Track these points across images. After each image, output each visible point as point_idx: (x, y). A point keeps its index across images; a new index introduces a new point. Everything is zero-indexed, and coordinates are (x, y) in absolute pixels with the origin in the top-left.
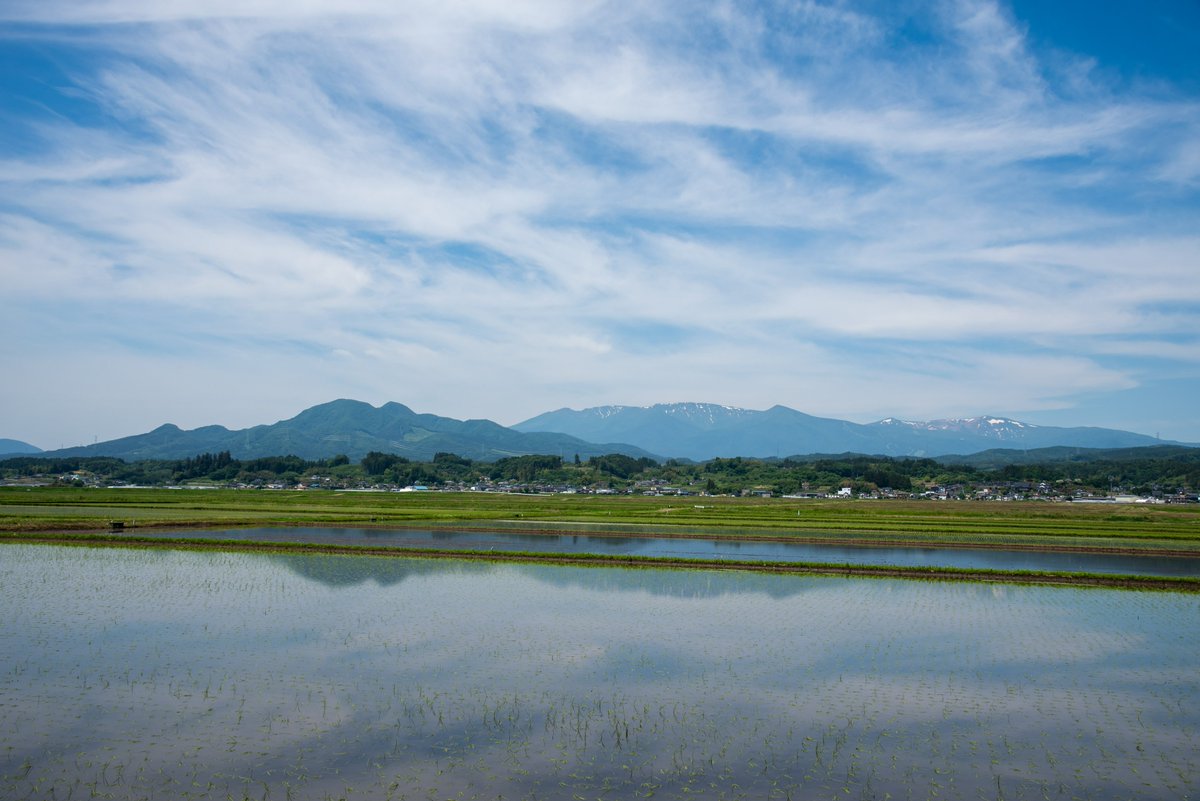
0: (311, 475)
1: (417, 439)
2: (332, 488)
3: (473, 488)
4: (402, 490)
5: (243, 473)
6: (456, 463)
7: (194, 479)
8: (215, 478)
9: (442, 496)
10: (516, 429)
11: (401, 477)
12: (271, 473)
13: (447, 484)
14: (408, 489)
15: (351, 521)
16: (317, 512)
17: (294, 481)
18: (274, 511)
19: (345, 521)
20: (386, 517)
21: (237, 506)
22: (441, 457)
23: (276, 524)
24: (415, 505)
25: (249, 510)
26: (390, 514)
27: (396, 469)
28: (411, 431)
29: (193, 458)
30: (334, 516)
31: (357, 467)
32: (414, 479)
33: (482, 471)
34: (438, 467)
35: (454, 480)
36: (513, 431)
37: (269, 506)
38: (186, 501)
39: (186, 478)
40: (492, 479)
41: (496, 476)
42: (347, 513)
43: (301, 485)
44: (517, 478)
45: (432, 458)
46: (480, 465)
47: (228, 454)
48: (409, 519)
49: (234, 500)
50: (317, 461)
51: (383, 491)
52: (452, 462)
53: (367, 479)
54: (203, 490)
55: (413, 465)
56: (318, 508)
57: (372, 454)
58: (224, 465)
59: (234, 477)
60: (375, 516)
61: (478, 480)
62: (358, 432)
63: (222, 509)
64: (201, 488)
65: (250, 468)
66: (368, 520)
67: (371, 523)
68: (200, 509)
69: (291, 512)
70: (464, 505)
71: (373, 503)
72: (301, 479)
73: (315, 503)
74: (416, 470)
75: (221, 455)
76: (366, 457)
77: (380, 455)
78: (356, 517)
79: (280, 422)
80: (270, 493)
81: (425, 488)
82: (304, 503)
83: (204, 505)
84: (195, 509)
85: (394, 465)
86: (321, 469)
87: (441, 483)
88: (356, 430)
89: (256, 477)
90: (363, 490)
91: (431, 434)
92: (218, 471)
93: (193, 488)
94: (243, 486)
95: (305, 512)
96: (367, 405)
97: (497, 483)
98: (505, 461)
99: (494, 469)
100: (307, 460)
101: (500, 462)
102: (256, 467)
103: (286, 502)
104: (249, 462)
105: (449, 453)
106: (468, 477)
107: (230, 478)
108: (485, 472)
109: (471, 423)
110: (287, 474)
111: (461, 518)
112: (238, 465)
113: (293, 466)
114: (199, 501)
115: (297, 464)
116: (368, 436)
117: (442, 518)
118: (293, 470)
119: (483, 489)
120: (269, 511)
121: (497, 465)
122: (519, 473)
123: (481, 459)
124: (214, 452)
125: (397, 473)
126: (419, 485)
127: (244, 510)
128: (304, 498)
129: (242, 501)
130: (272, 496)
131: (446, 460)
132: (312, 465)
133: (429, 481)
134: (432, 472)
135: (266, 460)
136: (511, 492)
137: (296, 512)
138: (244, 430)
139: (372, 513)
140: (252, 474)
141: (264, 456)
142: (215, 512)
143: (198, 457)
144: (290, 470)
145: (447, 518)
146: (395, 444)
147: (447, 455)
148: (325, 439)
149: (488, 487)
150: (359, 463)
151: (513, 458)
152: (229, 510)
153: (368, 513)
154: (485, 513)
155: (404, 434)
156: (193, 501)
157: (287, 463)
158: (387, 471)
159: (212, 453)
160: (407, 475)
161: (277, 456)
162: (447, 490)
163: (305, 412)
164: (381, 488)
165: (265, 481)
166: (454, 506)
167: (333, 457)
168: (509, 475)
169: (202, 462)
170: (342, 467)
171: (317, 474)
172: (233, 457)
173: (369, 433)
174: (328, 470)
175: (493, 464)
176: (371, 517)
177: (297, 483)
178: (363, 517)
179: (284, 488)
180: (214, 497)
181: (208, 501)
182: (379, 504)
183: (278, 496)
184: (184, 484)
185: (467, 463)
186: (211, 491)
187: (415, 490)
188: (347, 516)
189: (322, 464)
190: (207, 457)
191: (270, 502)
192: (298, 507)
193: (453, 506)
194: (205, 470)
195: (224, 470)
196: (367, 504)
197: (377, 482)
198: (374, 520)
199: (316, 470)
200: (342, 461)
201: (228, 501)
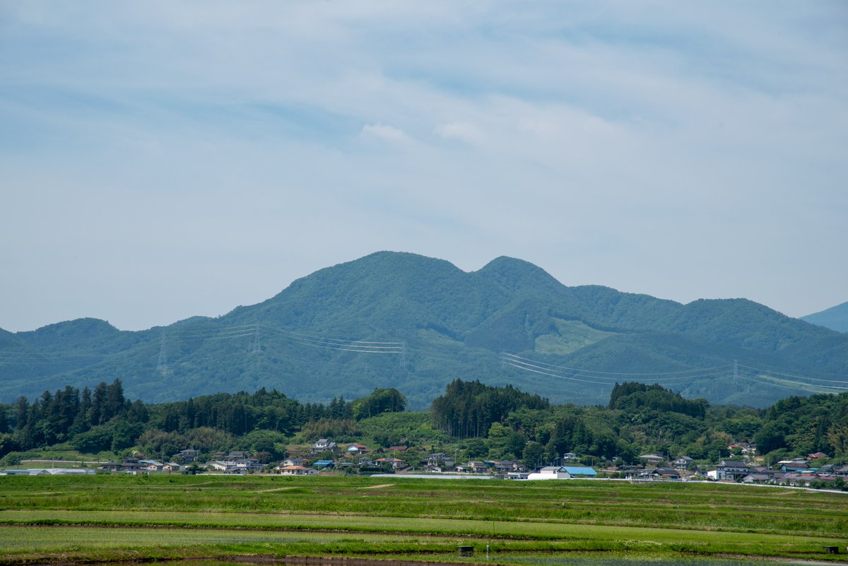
0: (312, 438)
1: (567, 349)
2: (366, 470)
3: (713, 474)
4: (533, 477)
5: (151, 435)
6: (667, 408)
7: (38, 451)
8: (86, 448)
9: (636, 493)
10: (819, 323)
11: (529, 443)
12: (220, 434)
13: (644, 463)
14: (547, 474)
15: (410, 552)
16: (330, 530)
17: (272, 451)
18: (226, 528)
19: (399, 552)
20: (496, 543)
21: (140, 515)
22: (627, 394)
23: (233, 558)
24: (565, 514)
25: (168, 526)
26: (507, 537)
27: (517, 424)
28: (553, 328)
29: (34, 398)
30: (373, 540)
31: (423, 418)
32: (562, 449)
33: (734, 431)
34: (622, 419)
35: (664, 452)
36: (815, 328)
37: (215, 516)
38: (18, 506)
39: (17, 448)
40: (762, 451)
41: (771, 444)
42: (402, 533)
43: (289, 464)
44: (829, 451)
45: (605, 397)
46: (729, 414)
47: (118, 389)
48: (552, 550)
49: (132, 502)
50: (327, 403)
51: (485, 477)
52: (656, 406)
53: (446, 447)
54: (58, 478)
55: (560, 415)
56: (333, 520)
57: (459, 388)
58: (110, 414)
59: (131, 444)
60: (470, 542)
61: (725, 453)
62: (423, 332)
63: (105, 525)
64: (53, 471)
65: (170, 424)
66: (452, 551)
67: (459, 559)
68: (50, 524)
69: (266, 529)
70: (690, 517)
71: (461, 507)
72: (291, 448)
73: (326, 508)
74: (567, 427)
75: (101, 392)
76: (443, 393)
77: (480, 388)
78: (424, 542)
79: (240, 310)
80: (217, 483)
81: (590, 470)
82: (298, 507)
83: (62, 515)
84: (40, 524)
85: (511, 415)
86: (337, 425)
87: (631, 460)
88: (419, 327)
89: (185, 445)
90: (438, 475)
91: (602, 335)
92: (94, 431)
93: (34, 472)
94: (153, 466)
95: (300, 529)
96: (445, 267)
97: (774, 462)
98: (794, 404)
99: (767, 424)
100: (303, 401)
101: (782, 407)
102: (183, 421)
103: (257, 506)
104: (169, 407)
105: (649, 382)
106: (698, 445)
107: (121, 446)
108: (742, 432)
109: (703, 308)
110: (256, 435)
111: (684, 550)
112: (142, 414)
113: (272, 416)
114: (50, 504)
115: (280, 410)
116: (450, 342)
117: (636, 549)
118: (270, 425)
119: (739, 477)
120: (215, 527)
121: (775, 415)
122: (833, 439)
123: (730, 399)
124: (85, 382)
125: (521, 432)
126: (575, 463)
127: (156, 526)
128: (297, 493)
129: (152, 504)
130: (220, 491)
131: (640, 403)
132: (317, 413)
133: (598, 453)
134: (607, 431)
135: (208, 402)
136: (814, 485)
137: (280, 529)
138: (156, 331)
139: (462, 535)
140: (174, 436)
141: (206, 393)
142: (86, 531)
143: (47, 397)
144: (263, 427)
145: (648, 550)
146: (513, 360)
147: (643, 388)
148: (345, 350)
149: (752, 471)
150: (428, 408)
151: (819, 399)
152: (121, 525)
153: (452, 534)
154: (747, 540)
155: (536, 335)
156: (34, 506)
157: (257, 409)
158: (496, 427)
159: (79, 385)
160: (546, 438)
161: (233, 392)
162: (645, 478)
163: (298, 285)
164: (481, 471)
165: (206, 452)
166: (664, 518)
167: (366, 393)
168: (807, 442)
169: (57, 409)
170: (387, 417)
171: (328, 435)
172: (130, 395)
173: (454, 336)
174: (354, 426)
175: (762, 414)
176: (461, 542)
177: (280, 457)
178: (440, 542)
179: (251, 469)
180: (86, 495)
181: (70, 504)
182: (477, 510)
183: (235, 491)
184: (13, 463)
185: (697, 410)
186: (75, 479)
187: (565, 477)
188: (402, 541)
189: (339, 411)
190: (69, 395)
191: (218, 503)
192: (285, 518)
193: (662, 518)
194: (64, 429)
195: (111, 427)
196: (448, 511)
197: (472, 456)
198: (467, 550)
199: (326, 425)
200: (387, 402)
201: (119, 503)
